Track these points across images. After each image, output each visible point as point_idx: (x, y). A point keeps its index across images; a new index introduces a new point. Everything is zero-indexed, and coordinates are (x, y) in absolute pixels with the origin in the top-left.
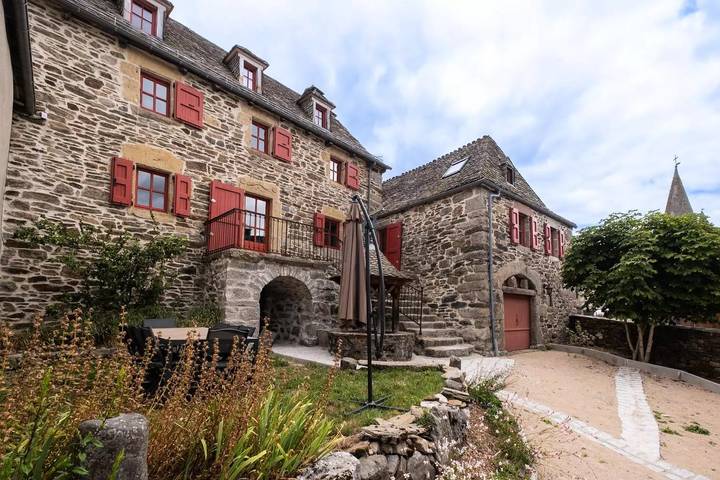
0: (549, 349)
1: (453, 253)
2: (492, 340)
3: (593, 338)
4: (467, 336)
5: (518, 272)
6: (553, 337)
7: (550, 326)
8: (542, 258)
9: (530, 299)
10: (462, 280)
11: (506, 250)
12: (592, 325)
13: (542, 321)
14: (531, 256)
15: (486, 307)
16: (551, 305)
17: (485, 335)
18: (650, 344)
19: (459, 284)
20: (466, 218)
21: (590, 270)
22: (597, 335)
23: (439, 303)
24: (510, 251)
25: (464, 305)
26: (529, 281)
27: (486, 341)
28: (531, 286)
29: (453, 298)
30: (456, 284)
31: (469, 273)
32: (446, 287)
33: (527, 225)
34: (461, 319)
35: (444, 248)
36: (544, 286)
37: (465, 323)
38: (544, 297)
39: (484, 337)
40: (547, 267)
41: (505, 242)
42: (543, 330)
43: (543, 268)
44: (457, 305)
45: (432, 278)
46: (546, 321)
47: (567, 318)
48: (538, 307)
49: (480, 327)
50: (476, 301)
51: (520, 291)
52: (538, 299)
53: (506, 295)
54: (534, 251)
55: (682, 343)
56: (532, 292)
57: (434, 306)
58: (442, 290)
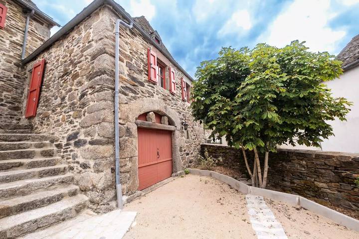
0: (187, 173)
1: (80, 83)
2: (113, 186)
3: (217, 161)
4: (83, 184)
5: (156, 108)
6: (190, 162)
7: (188, 154)
8: (180, 103)
9: (170, 133)
10: (85, 112)
11: (142, 84)
12: (215, 151)
13: (181, 151)
14: (170, 98)
15: (108, 143)
16: (188, 138)
17: (102, 181)
18: (266, 169)
19: (83, 118)
20: (93, 43)
21: (215, 98)
22: (219, 159)
23: (64, 142)
24: (147, 87)
25: (85, 142)
26: (169, 118)
27: (103, 190)
28: (171, 122)
29: (75, 135)
30: (80, 117)
31: (92, 103)
32: (71, 122)
33: (167, 73)
34: (81, 160)
35: (73, 80)
36: (182, 123)
37: (85, 166)
38: (182, 132)
39: (100, 185)
40: (184, 109)
41: (143, 78)
42: (183, 159)
43: (181, 110)
44: (78, 144)
45: (61, 113)
46: (185, 151)
47: (199, 147)
48: (177, 140)
49: (98, 171)
50: (96, 137)
51: (159, 126)
52: (177, 133)
53: (141, 130)
54: (173, 94)
55: (284, 163)
56: (172, 128)
57: (59, 146)
58: (68, 126)
